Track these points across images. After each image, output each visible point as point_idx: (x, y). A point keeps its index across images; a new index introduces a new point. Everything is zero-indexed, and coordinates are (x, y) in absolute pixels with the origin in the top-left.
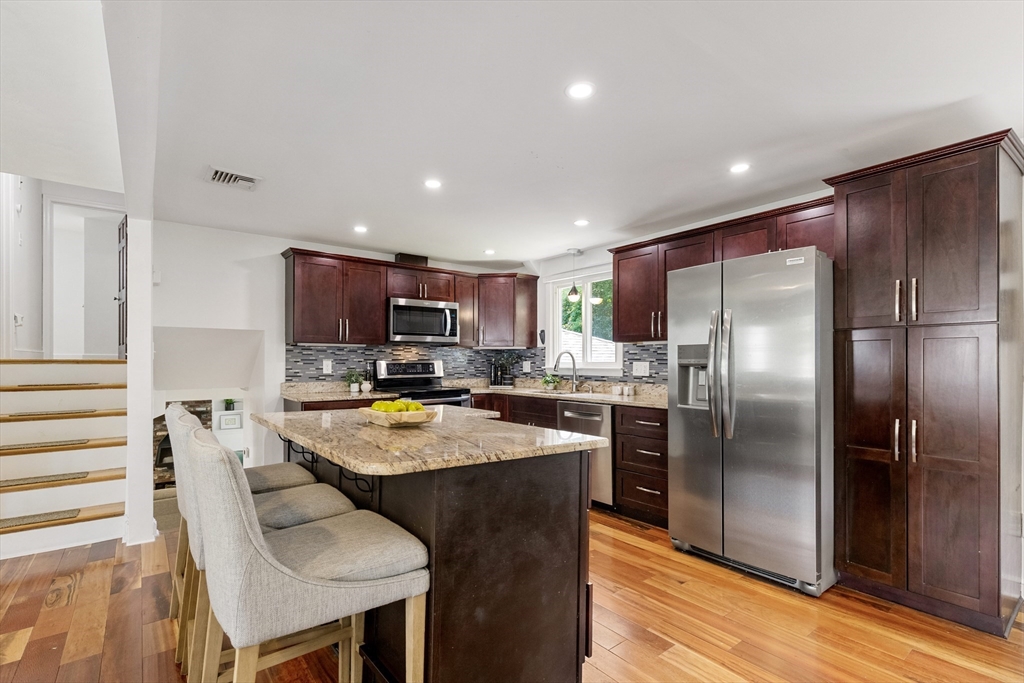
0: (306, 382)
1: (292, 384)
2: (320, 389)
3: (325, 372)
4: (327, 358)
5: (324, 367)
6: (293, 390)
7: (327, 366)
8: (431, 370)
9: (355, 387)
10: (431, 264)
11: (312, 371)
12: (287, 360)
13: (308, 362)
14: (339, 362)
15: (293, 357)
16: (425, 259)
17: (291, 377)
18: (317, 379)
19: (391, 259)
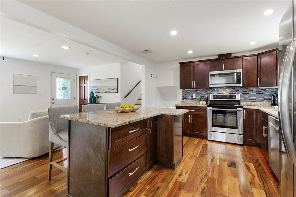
0: (188, 100)
1: (184, 101)
2: (192, 102)
3: (193, 97)
4: (194, 93)
5: (193, 96)
6: (184, 103)
7: (194, 96)
8: (234, 97)
9: (201, 102)
10: (233, 55)
11: (190, 97)
12: (183, 94)
13: (189, 94)
14: (198, 94)
15: (184, 93)
16: (231, 54)
17: (184, 99)
18: (191, 100)
19: (217, 57)
